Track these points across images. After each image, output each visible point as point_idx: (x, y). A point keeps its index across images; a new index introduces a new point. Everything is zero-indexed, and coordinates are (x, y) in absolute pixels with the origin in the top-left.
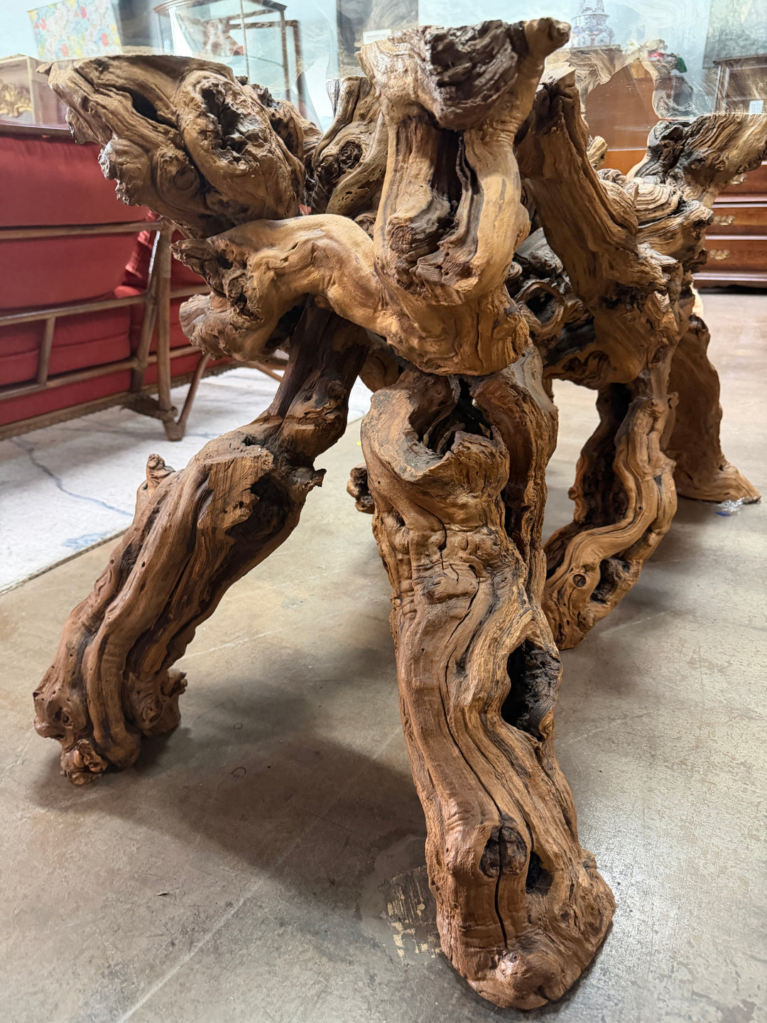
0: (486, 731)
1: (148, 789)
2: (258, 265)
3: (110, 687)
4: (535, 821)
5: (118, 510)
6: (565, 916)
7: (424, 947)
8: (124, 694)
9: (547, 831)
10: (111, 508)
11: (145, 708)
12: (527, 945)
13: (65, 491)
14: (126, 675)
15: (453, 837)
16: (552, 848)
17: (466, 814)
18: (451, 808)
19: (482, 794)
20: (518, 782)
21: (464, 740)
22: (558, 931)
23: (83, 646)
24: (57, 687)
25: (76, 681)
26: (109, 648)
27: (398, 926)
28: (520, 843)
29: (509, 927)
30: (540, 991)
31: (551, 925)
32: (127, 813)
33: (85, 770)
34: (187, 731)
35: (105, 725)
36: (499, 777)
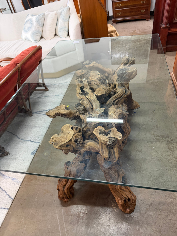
0: (121, 190)
3: (69, 193)
4: (128, 196)
5: (35, 142)
6: (132, 203)
7: (118, 209)
8: (70, 192)
9: (129, 196)
10: (33, 142)
11: (72, 192)
12: (129, 207)
13: (21, 139)
14: (70, 190)
15: (120, 201)
16: (130, 197)
17: (121, 199)
18: (119, 199)
19: (122, 196)
20: (125, 192)
21: (119, 192)
22: (132, 204)
23: (64, 189)
24: (62, 195)
25: (65, 194)
26: (68, 189)
27: (114, 207)
28: (127, 199)
29: (127, 206)
30: (132, 211)
31: (131, 204)
32: (75, 204)
33: (67, 201)
34: (75, 188)
35: (69, 196)
36: (123, 193)
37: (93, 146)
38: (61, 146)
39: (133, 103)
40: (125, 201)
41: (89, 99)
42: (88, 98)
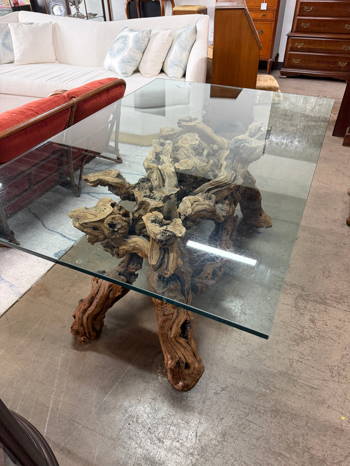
0: (176, 341)
1: (100, 343)
2: (122, 249)
3: (90, 325)
4: (186, 357)
5: (67, 238)
6: (192, 373)
7: (165, 379)
8: (93, 325)
9: (189, 358)
10: (65, 236)
11: (98, 327)
12: (185, 379)
13: (46, 228)
14: (93, 322)
15: (170, 362)
16: (190, 361)
17: (172, 358)
18: (169, 356)
19: (175, 353)
20: (183, 350)
21: (171, 343)
22: (191, 376)
23: (82, 317)
24: (77, 326)
25: (82, 325)
26: (89, 318)
27: (160, 374)
28: (183, 362)
29: (181, 376)
30: (187, 387)
31: (189, 375)
32: (96, 351)
33: (84, 341)
34: (106, 326)
35: (89, 333)
36: (179, 349)
37: (141, 246)
38: (84, 225)
39: (261, 216)
40: (178, 363)
41: (162, 171)
42: (161, 169)
